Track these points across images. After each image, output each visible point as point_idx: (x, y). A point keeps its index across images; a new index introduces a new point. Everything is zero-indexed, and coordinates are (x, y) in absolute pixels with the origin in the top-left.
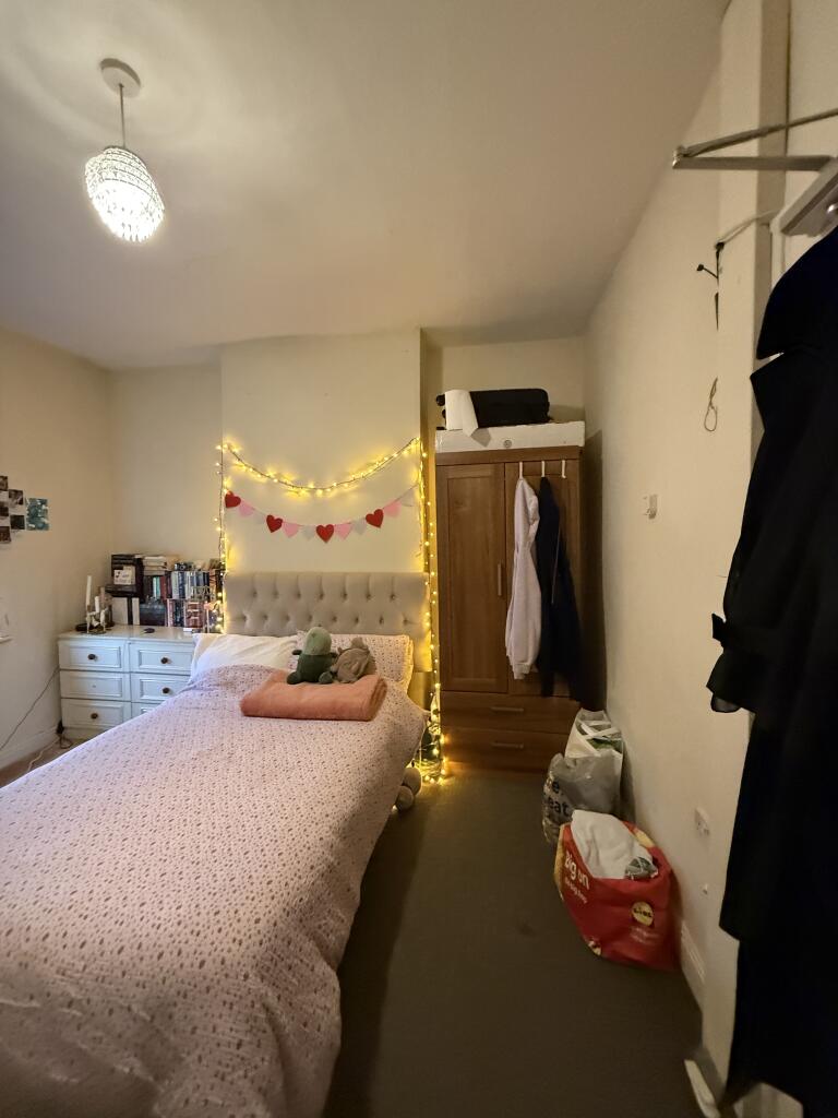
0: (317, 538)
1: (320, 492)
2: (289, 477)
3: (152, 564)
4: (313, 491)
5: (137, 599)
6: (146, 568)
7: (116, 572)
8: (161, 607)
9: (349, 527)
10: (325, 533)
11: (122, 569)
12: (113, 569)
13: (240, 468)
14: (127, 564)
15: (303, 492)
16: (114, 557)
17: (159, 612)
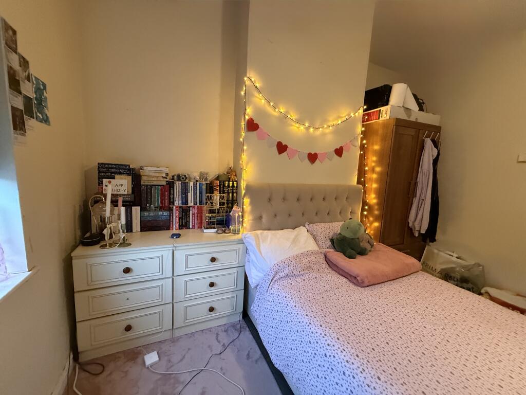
0: (307, 161)
1: (312, 130)
2: (293, 115)
3: (151, 174)
4: (308, 129)
5: (139, 208)
6: (144, 178)
7: (105, 181)
8: (165, 213)
9: (325, 155)
10: (313, 158)
11: (114, 178)
12: (100, 179)
13: (259, 100)
14: (120, 174)
15: (302, 128)
16: (101, 166)
17: (164, 218)
